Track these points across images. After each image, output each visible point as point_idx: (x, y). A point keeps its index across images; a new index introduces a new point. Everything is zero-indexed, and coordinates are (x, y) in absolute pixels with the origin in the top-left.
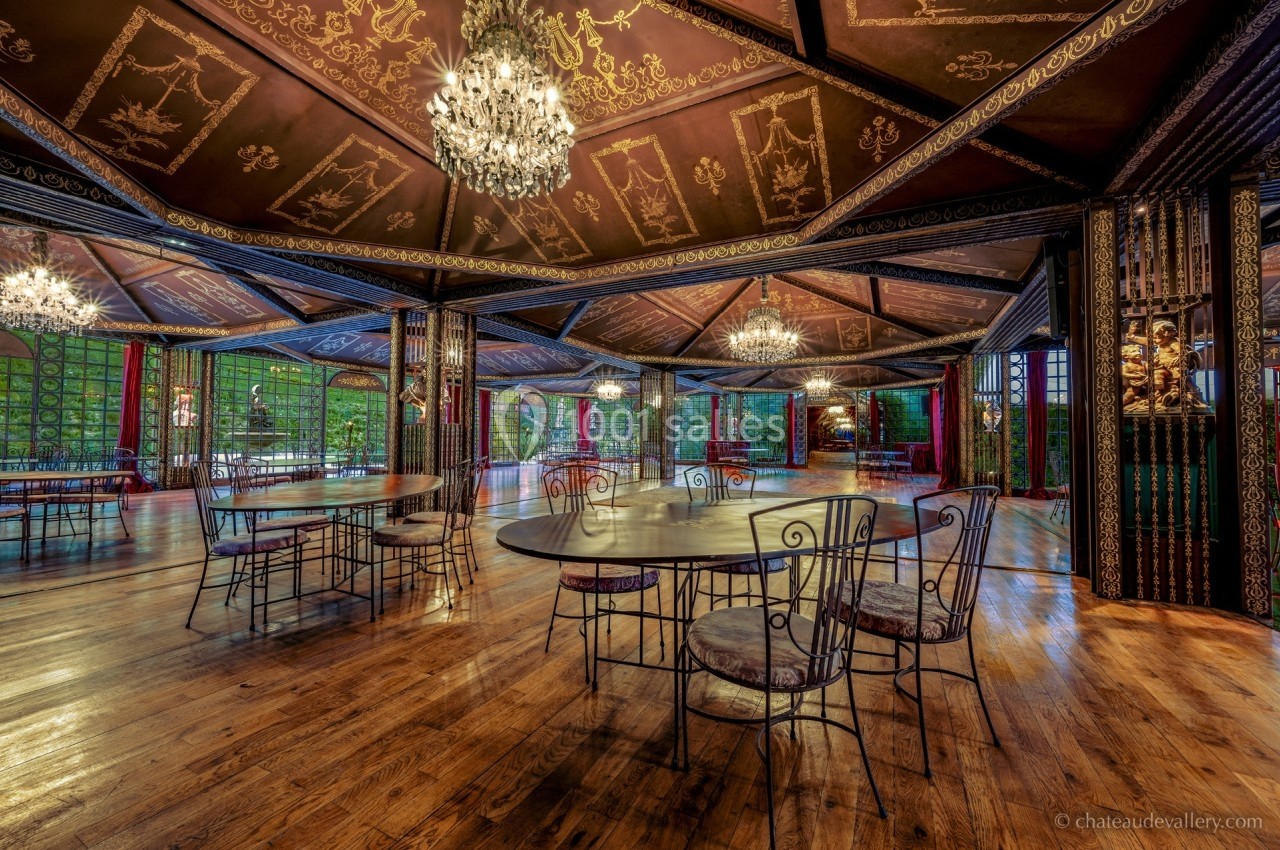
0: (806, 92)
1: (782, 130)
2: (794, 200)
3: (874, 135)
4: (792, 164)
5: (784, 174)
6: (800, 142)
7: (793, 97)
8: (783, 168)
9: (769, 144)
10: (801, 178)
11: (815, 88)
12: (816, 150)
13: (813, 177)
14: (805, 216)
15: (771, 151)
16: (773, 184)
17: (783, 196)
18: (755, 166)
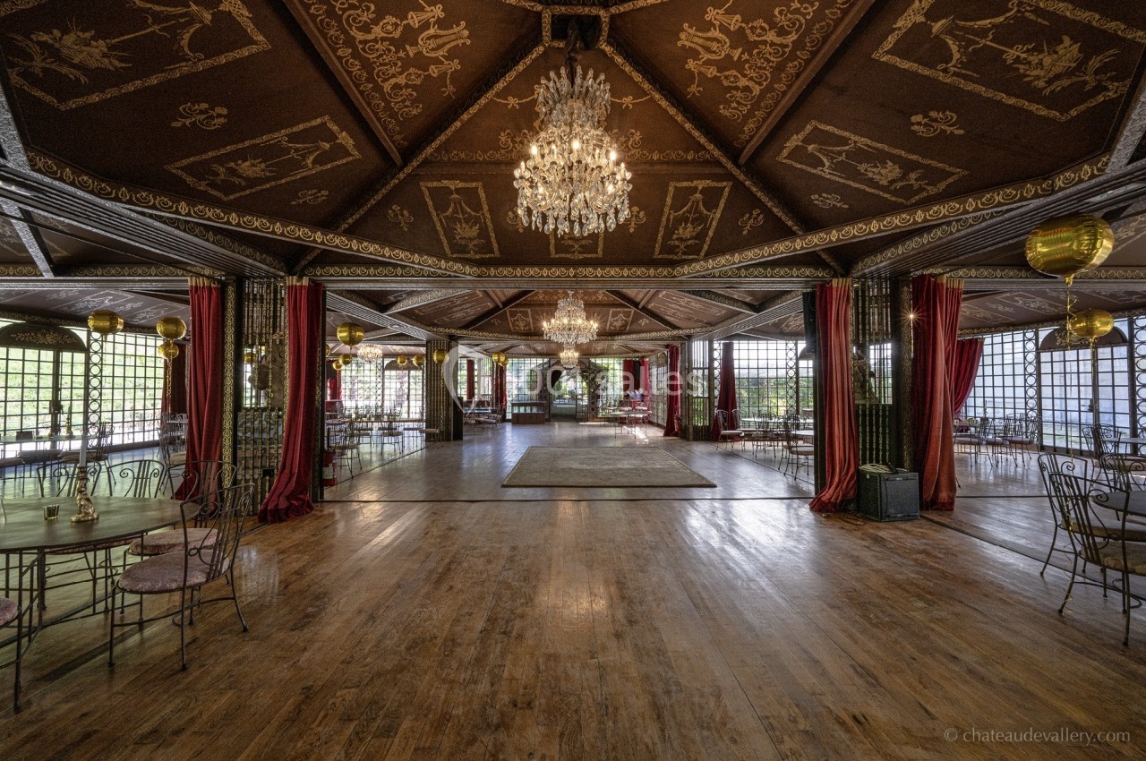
0: (724, 184)
1: (698, 203)
2: (682, 247)
3: (750, 218)
4: (692, 224)
5: (685, 228)
6: (705, 212)
7: (715, 184)
8: (686, 225)
9: (685, 209)
10: (694, 234)
11: (731, 183)
12: (713, 218)
13: (701, 236)
14: (684, 257)
15: (684, 213)
16: (674, 233)
17: (677, 243)
18: (668, 220)
